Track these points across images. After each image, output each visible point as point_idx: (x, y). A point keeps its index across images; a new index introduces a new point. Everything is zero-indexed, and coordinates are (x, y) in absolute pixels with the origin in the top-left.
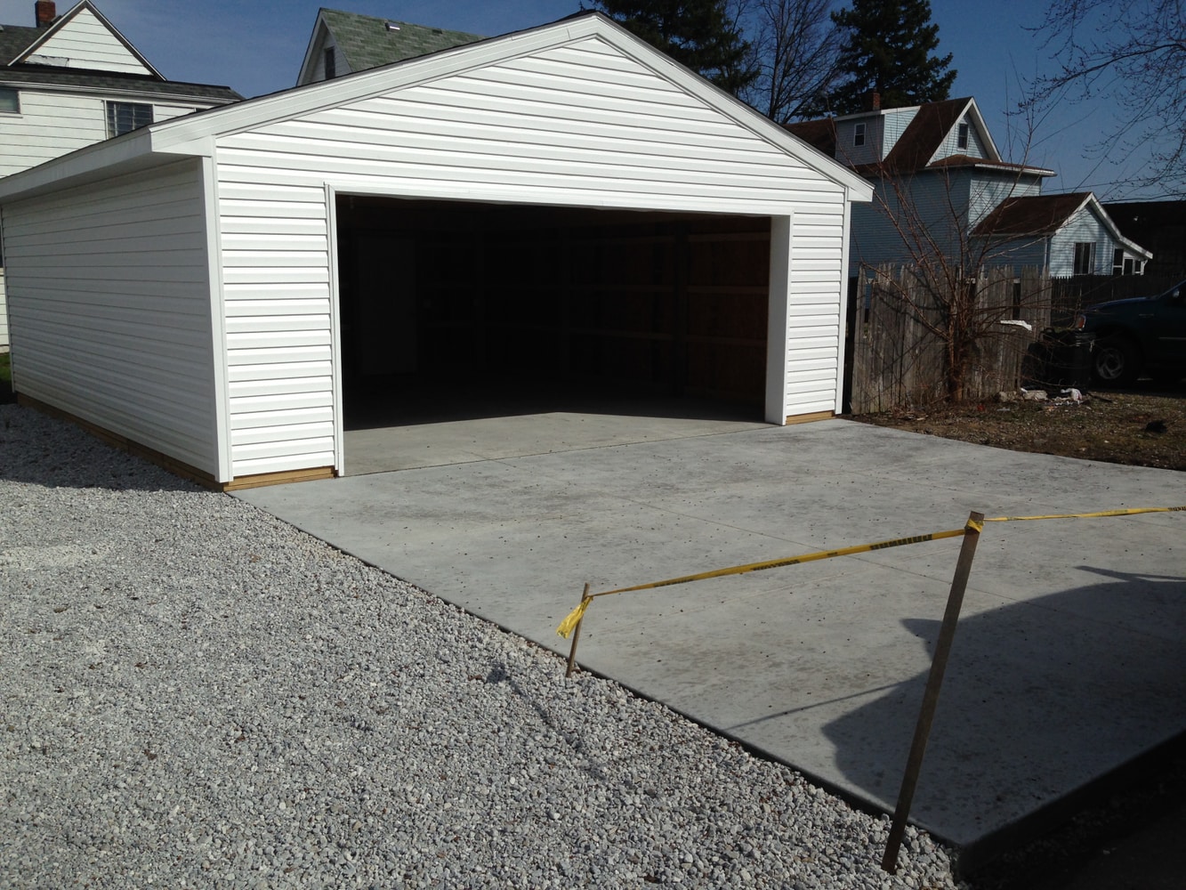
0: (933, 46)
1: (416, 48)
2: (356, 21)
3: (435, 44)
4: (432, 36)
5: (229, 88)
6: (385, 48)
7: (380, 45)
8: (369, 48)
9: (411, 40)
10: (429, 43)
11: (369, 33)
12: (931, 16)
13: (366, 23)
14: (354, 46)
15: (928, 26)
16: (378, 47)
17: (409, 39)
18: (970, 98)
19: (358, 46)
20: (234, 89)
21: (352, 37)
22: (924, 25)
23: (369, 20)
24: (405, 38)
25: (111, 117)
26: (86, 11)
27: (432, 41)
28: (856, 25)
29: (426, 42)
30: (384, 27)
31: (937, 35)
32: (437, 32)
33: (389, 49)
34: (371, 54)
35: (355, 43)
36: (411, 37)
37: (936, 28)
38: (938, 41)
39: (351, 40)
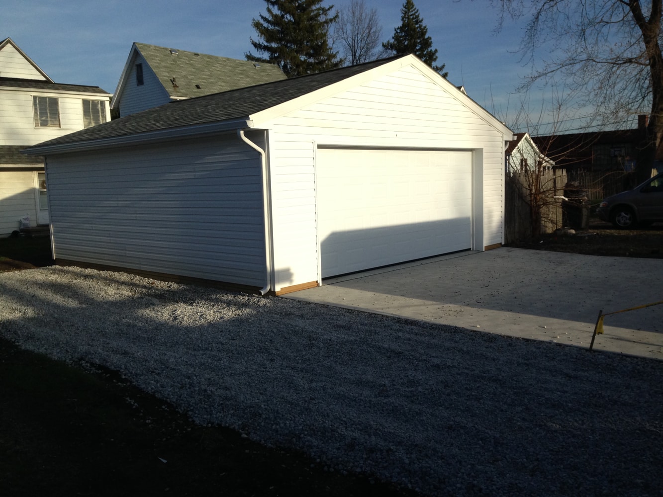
0: (435, 60)
1: (187, 64)
2: (154, 49)
3: (197, 61)
4: (194, 57)
5: (98, 87)
6: (172, 64)
7: (169, 62)
8: (163, 64)
9: (185, 59)
10: (193, 61)
11: (162, 56)
12: (432, 45)
13: (159, 50)
14: (155, 63)
15: (431, 50)
16: (168, 63)
17: (183, 59)
18: (461, 87)
19: (157, 63)
20: (101, 87)
21: (153, 58)
22: (429, 50)
23: (161, 48)
24: (181, 58)
25: (35, 104)
26: (9, 45)
27: (195, 60)
28: (395, 49)
29: (192, 60)
30: (169, 52)
31: (437, 54)
32: (197, 55)
33: (174, 64)
34: (165, 67)
35: (156, 61)
36: (184, 58)
37: (436, 51)
38: (437, 57)
39: (153, 59)
